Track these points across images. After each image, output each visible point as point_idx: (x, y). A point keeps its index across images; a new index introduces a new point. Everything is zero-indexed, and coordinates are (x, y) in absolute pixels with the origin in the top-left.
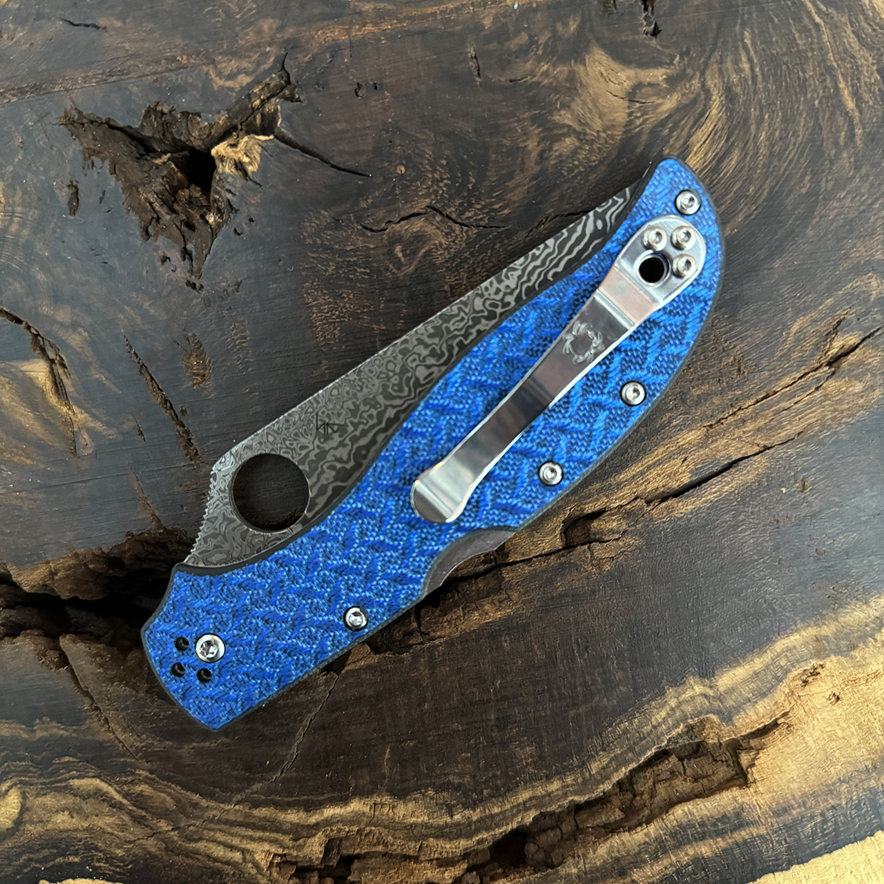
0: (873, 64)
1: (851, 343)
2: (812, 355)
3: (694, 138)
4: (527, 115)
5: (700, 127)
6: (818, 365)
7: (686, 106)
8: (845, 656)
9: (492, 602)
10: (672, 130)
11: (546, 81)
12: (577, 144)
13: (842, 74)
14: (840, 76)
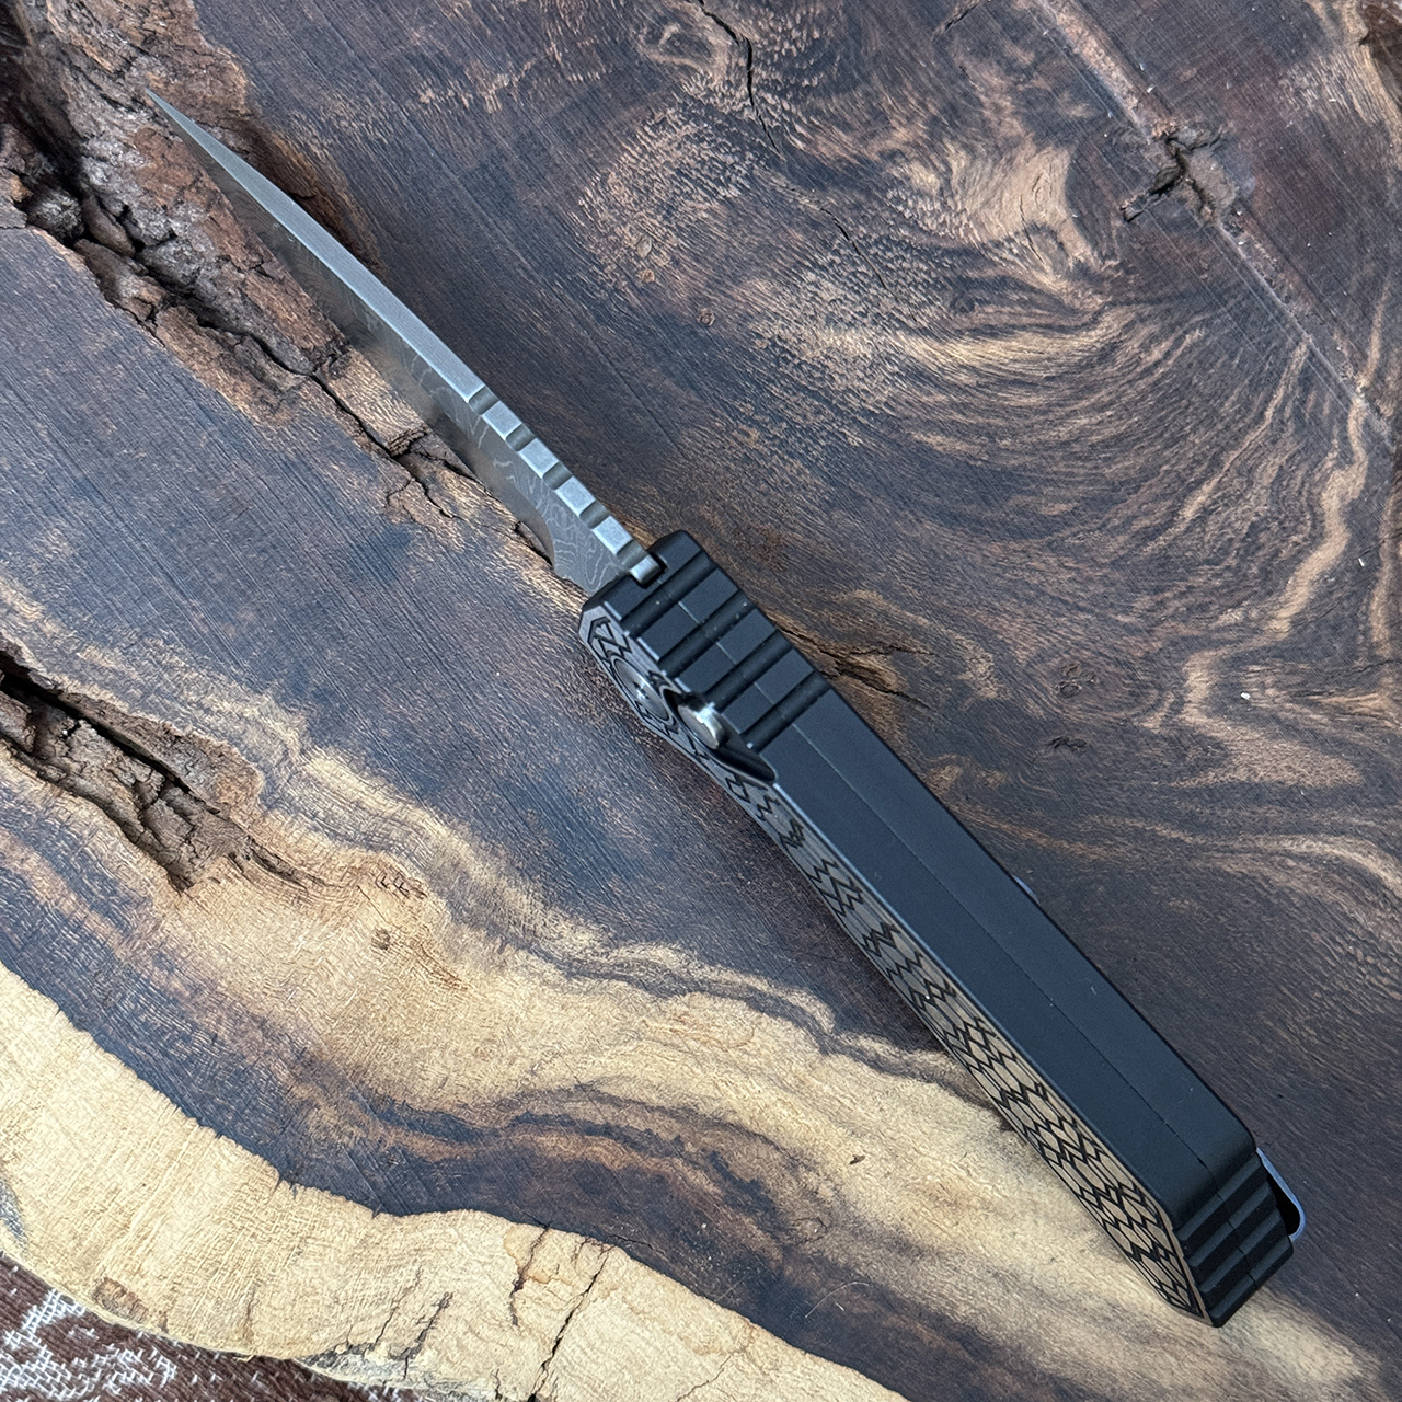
0: (1257, 514)
1: (887, 679)
2: (840, 637)
3: (1027, 335)
4: (933, 110)
5: (1045, 335)
6: (833, 651)
7: (1059, 303)
8: (454, 919)
9: (255, 390)
10: (1021, 302)
11: (987, 113)
12: (934, 192)
13: (1220, 481)
14: (1216, 480)
